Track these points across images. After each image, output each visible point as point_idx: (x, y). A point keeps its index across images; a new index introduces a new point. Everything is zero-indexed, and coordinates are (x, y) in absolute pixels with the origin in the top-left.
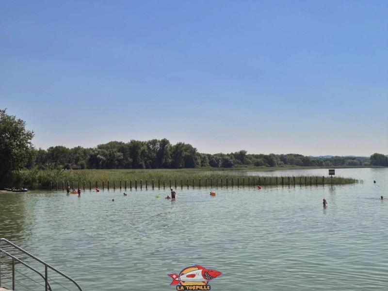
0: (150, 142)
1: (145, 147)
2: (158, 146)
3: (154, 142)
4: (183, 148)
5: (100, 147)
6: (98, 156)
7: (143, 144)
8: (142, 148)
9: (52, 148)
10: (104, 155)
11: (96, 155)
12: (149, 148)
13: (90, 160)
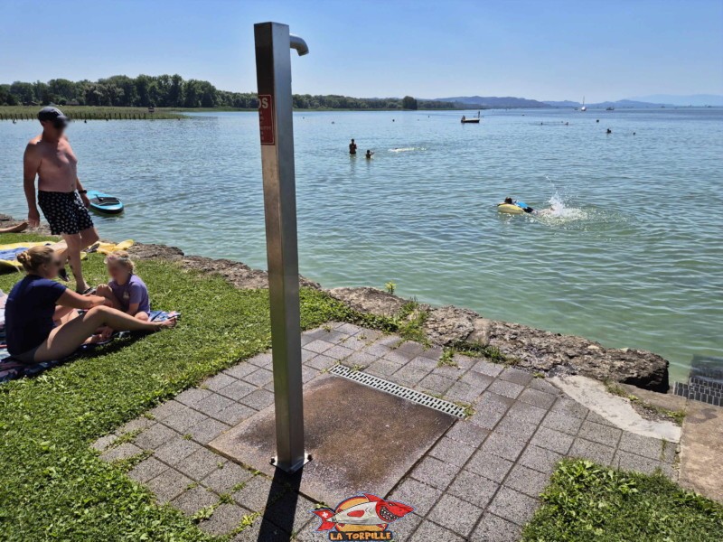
0: (160, 78)
1: (155, 83)
2: (171, 82)
3: (165, 78)
4: (195, 86)
5: (101, 82)
6: (96, 92)
7: (151, 79)
8: (151, 85)
9: (53, 81)
10: (101, 90)
11: (92, 90)
12: (160, 83)
13: (86, 96)
